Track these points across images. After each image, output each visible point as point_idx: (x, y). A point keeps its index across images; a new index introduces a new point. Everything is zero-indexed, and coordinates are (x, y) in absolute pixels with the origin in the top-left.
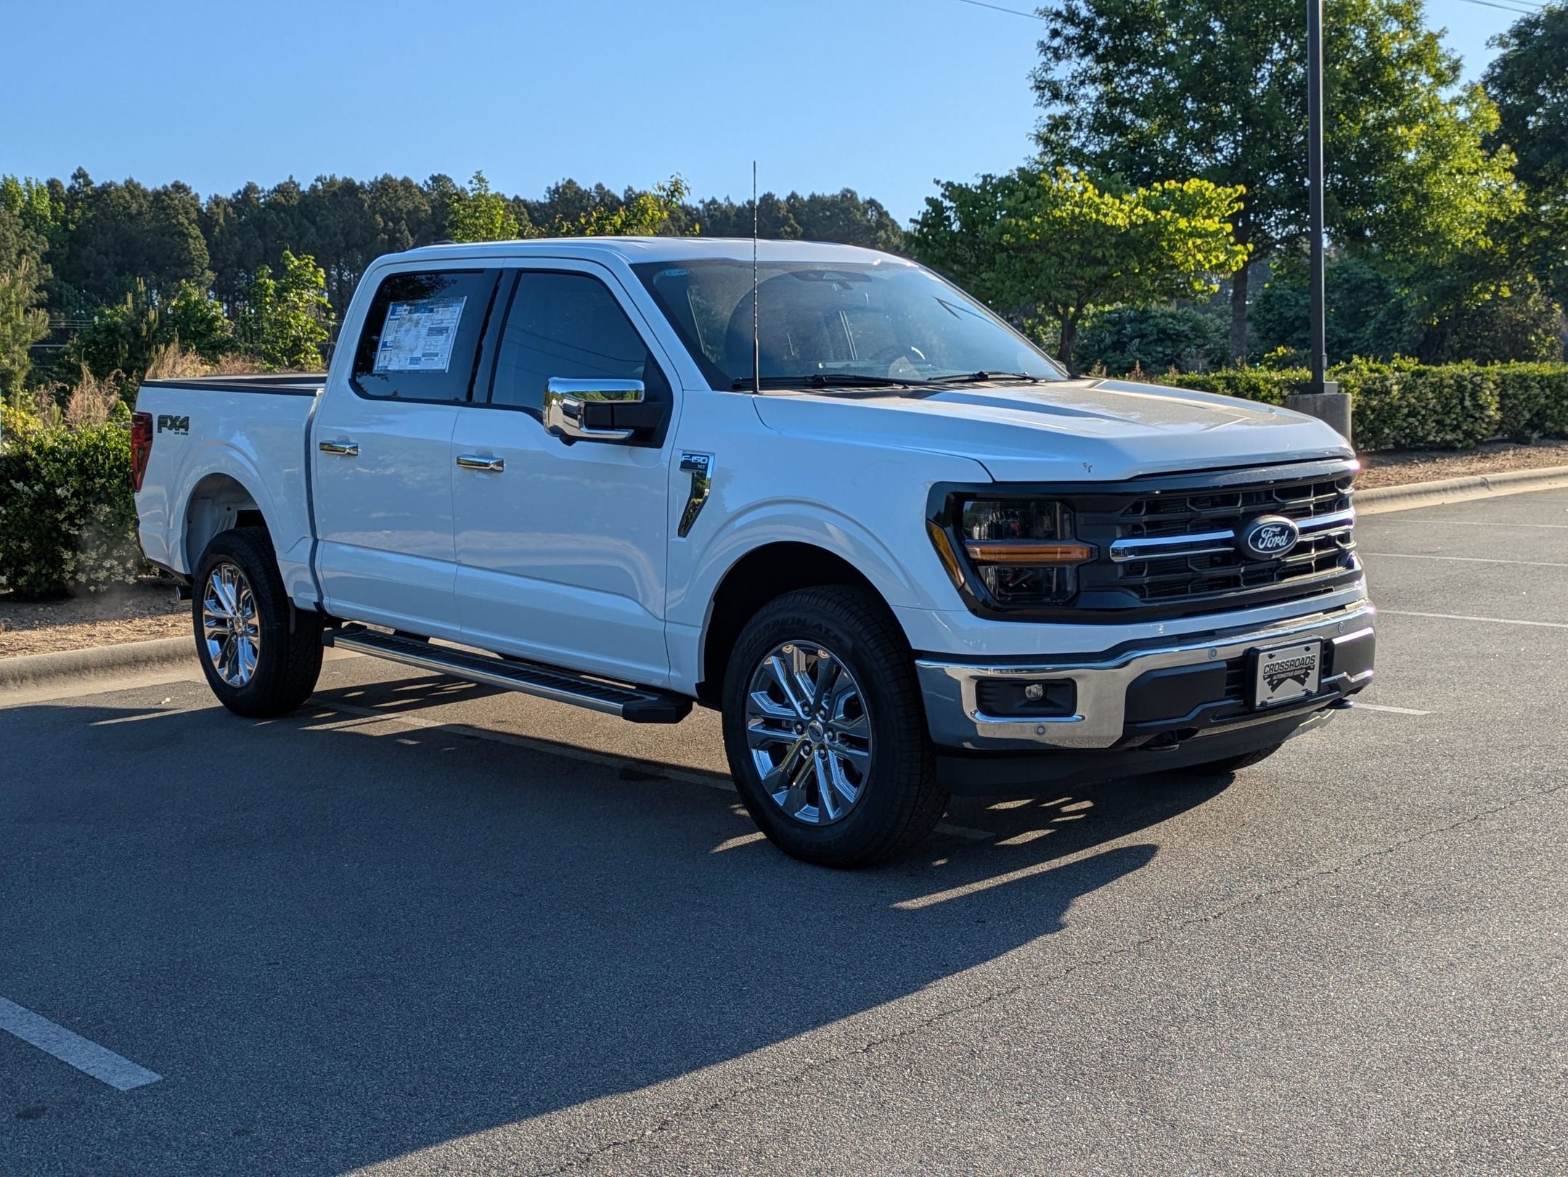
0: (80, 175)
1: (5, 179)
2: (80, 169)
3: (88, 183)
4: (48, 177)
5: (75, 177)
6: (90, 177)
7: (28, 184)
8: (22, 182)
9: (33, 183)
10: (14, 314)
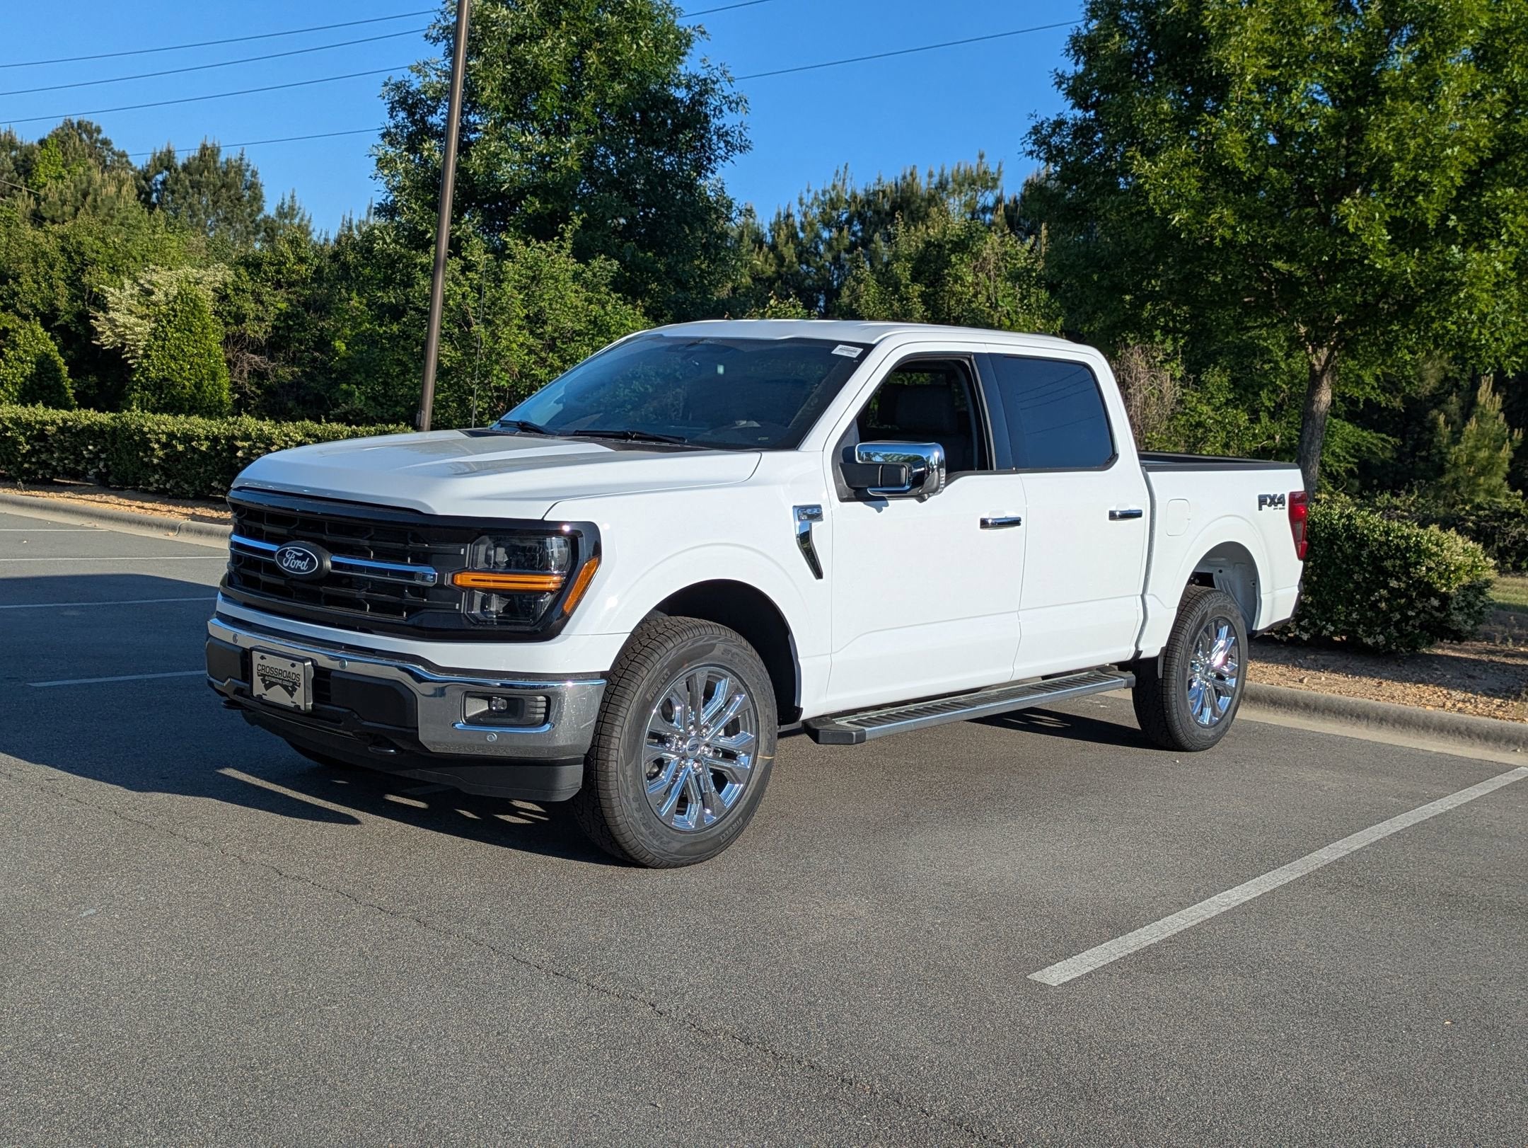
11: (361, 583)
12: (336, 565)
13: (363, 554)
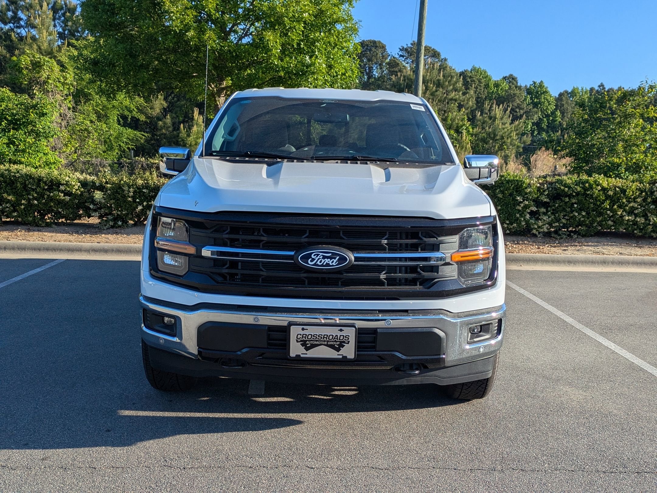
0: (602, 85)
1: (574, 88)
2: (602, 83)
3: (604, 88)
4: (591, 87)
5: (599, 86)
6: (605, 86)
7: (582, 89)
8: (580, 88)
9: (584, 89)
10: (512, 135)
11: (380, 269)
12: (357, 259)
13: (381, 249)
